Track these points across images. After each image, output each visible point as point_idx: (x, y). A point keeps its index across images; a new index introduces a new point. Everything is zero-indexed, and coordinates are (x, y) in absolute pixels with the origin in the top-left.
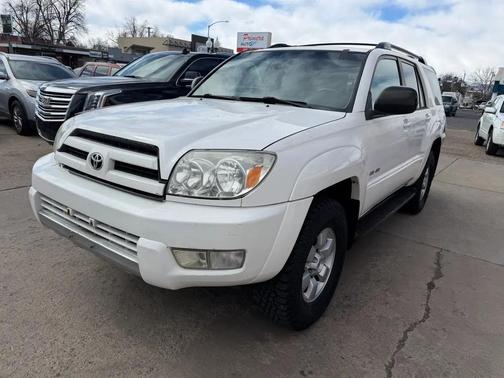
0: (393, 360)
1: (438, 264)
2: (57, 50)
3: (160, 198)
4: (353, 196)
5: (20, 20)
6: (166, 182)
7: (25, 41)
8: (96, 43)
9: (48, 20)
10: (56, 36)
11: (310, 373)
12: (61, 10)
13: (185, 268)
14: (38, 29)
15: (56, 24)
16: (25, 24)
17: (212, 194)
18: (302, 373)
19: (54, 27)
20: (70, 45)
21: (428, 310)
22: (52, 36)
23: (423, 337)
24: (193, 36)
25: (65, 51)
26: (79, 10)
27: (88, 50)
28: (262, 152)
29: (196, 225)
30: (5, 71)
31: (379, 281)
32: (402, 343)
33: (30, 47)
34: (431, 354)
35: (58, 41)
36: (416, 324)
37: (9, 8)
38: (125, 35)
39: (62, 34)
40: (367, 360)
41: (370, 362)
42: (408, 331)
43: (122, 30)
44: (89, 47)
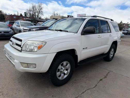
0: (78, 96)
1: (107, 75)
2: (36, 20)
3: (21, 51)
4: (76, 54)
5: (29, 13)
6: (22, 48)
7: (30, 18)
8: (46, 18)
9: (35, 13)
10: (37, 17)
11: (55, 96)
12: (38, 11)
13: (24, 67)
14: (33, 15)
15: (37, 14)
16: (30, 14)
17: (31, 51)
18: (53, 96)
19: (36, 15)
20: (40, 18)
21: (96, 86)
22: (36, 16)
23: (90, 92)
24: (68, 15)
25: (38, 20)
26: (42, 10)
27: (43, 20)
28: (43, 41)
29: (24, 57)
30: (19, 25)
31: (87, 77)
32: (83, 93)
33: (30, 19)
34: (90, 96)
35: (37, 18)
36: (90, 89)
37: (27, 11)
38: (52, 16)
39: (38, 16)
40: (71, 95)
41: (72, 96)
42: (87, 90)
43: (52, 15)
44: (44, 19)
